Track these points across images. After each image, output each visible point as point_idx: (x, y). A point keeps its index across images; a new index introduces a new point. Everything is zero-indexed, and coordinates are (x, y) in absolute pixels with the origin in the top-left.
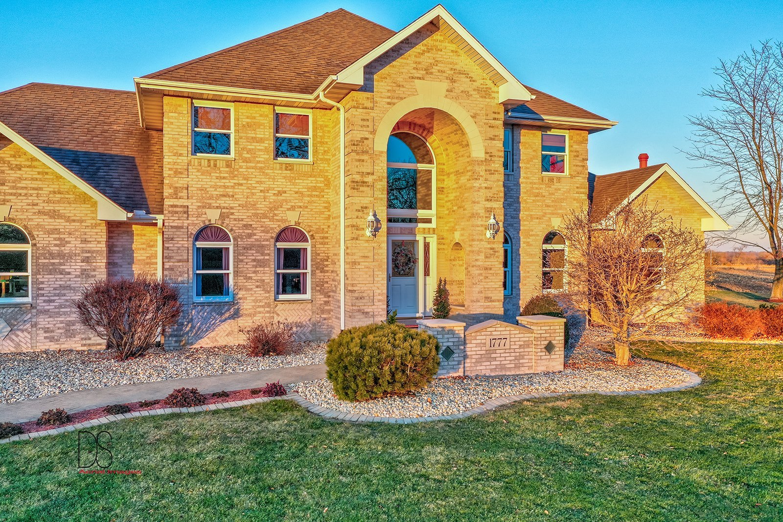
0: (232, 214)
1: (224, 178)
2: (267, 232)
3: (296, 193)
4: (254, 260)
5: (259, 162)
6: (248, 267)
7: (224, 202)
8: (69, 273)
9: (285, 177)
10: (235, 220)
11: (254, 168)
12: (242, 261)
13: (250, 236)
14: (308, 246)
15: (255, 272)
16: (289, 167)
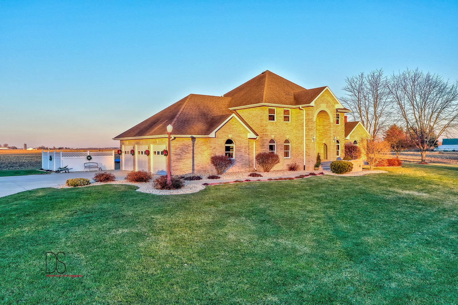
0: (276, 136)
1: (275, 127)
2: (283, 141)
3: (288, 130)
4: (280, 148)
5: (281, 123)
6: (279, 150)
7: (275, 133)
8: (242, 152)
9: (286, 126)
10: (277, 138)
11: (280, 124)
12: (278, 148)
13: (280, 142)
14: (289, 144)
15: (280, 151)
16: (287, 124)
